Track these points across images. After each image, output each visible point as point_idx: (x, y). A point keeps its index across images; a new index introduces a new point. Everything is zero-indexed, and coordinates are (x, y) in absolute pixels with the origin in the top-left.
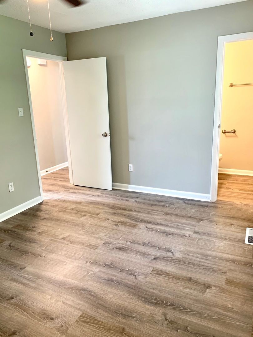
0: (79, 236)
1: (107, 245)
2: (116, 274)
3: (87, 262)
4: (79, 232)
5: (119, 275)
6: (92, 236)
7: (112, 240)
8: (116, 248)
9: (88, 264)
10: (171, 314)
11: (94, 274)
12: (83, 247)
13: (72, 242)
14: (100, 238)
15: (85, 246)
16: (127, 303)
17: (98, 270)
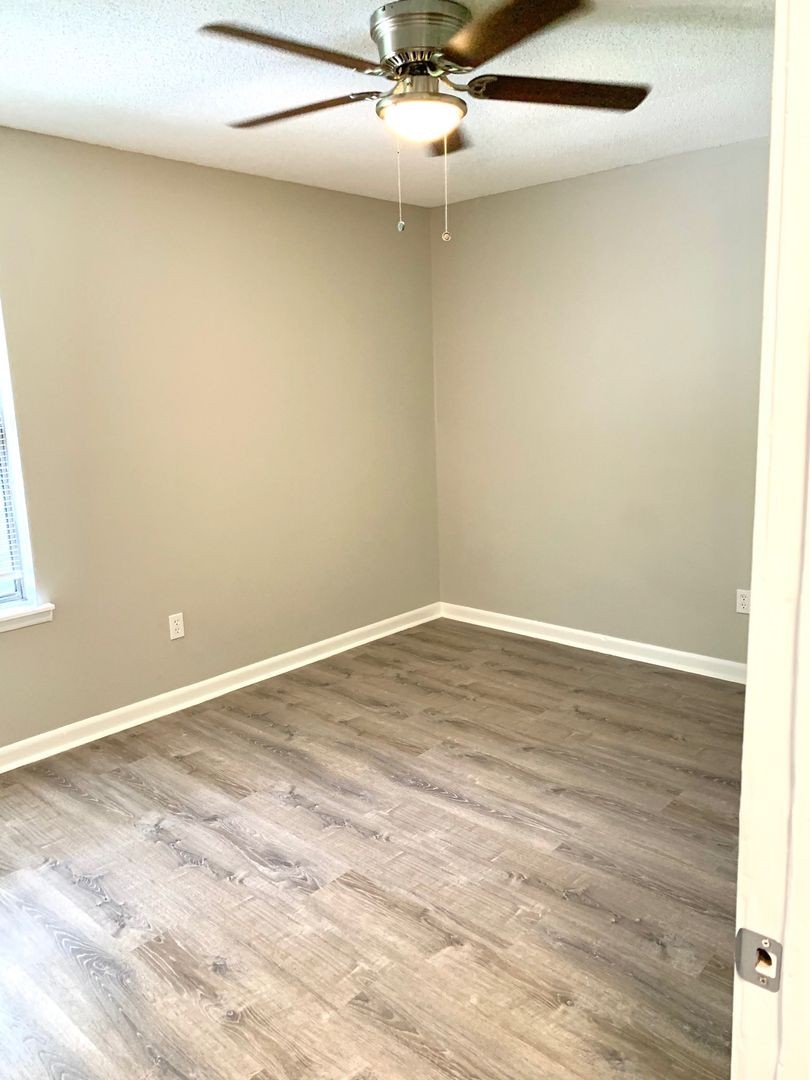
0: (391, 939)
1: (309, 882)
2: (329, 802)
3: (387, 839)
4: (387, 961)
5: (324, 799)
6: (344, 927)
7: (284, 896)
8: (289, 865)
9: (386, 834)
10: (280, 739)
11: (379, 809)
12: (388, 890)
13: (421, 915)
14: (320, 911)
15: (379, 889)
16: (338, 757)
17: (366, 815)
